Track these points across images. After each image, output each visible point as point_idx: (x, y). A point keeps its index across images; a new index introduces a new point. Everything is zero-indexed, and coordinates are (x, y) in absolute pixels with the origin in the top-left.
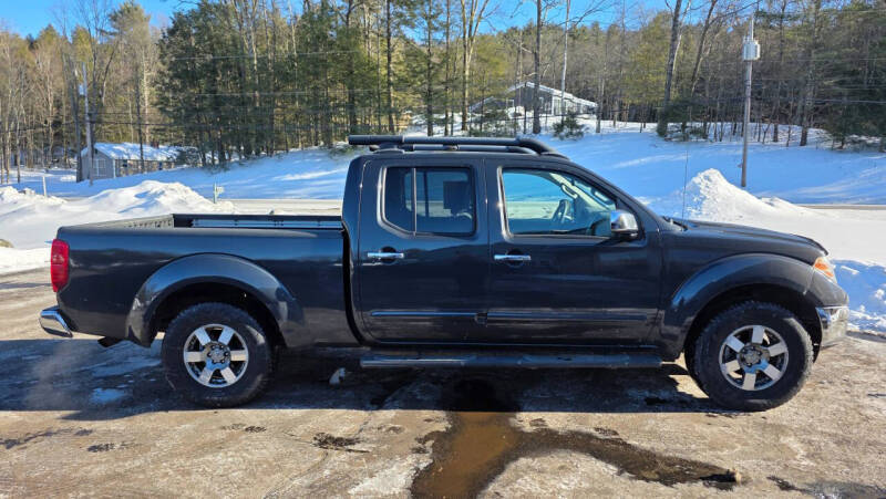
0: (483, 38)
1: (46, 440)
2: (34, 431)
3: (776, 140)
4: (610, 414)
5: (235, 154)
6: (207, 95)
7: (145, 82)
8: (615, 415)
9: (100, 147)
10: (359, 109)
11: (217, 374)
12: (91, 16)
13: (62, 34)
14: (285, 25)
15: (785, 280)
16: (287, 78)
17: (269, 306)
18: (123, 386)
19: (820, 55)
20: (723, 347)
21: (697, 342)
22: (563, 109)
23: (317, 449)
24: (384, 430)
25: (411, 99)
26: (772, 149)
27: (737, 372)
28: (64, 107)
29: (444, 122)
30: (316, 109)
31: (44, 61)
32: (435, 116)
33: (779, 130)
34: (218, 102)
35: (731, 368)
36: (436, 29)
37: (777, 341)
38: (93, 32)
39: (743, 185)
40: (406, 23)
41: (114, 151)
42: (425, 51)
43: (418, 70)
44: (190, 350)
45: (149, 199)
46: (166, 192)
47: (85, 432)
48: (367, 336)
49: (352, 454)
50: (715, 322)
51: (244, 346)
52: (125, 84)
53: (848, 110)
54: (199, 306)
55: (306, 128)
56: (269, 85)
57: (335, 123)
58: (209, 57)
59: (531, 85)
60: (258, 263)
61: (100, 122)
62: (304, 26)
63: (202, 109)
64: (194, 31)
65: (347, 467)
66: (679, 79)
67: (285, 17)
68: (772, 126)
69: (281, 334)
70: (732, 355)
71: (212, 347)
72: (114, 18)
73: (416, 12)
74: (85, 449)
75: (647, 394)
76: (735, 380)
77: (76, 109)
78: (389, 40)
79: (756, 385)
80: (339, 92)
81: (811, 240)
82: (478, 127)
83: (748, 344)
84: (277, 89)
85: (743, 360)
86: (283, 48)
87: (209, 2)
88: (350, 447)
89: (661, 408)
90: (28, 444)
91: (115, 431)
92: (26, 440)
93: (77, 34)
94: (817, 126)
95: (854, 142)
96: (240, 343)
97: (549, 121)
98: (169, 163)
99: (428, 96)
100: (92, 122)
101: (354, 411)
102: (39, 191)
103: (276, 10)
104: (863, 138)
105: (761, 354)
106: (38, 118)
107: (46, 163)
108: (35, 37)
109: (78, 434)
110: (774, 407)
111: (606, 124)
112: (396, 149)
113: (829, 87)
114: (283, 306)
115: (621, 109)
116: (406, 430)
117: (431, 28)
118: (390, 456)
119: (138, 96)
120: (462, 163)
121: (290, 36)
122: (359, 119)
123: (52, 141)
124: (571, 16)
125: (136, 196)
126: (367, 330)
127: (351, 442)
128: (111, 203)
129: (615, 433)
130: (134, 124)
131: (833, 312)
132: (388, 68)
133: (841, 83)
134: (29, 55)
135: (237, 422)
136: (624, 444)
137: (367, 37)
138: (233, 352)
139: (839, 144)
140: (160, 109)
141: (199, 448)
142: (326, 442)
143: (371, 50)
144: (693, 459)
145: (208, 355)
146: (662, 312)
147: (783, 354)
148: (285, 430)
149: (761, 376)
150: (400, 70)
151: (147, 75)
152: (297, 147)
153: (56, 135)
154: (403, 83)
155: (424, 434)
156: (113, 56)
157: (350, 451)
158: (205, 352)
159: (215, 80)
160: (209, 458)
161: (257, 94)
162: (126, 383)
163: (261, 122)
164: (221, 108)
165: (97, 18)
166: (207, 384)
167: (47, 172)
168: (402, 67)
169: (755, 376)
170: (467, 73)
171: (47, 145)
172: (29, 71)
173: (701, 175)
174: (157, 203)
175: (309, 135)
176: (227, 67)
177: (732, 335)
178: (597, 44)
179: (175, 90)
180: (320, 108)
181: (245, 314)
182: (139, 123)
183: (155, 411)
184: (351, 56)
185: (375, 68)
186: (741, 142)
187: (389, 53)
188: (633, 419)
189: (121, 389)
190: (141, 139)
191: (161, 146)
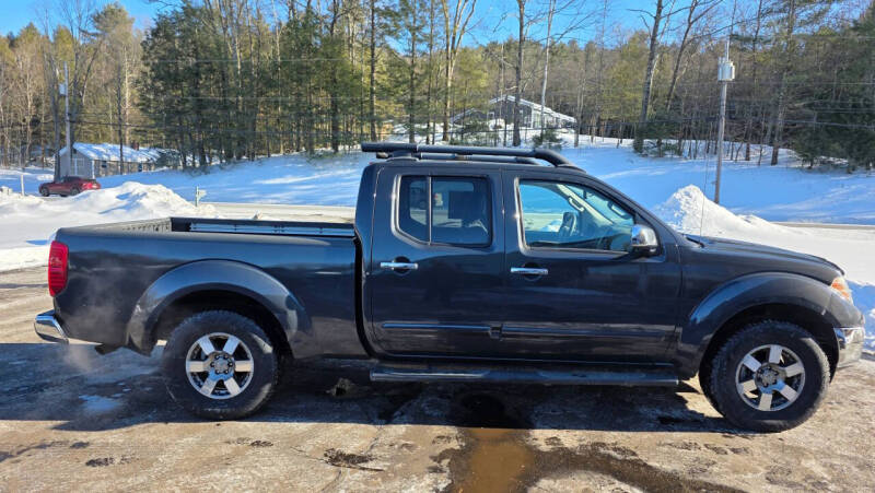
0: (465, 50)
1: (40, 454)
2: (26, 443)
3: (748, 158)
4: (626, 433)
5: (215, 158)
6: (190, 98)
7: (127, 84)
8: (630, 434)
9: (79, 147)
10: (341, 116)
11: (220, 385)
12: (74, 16)
13: (43, 33)
14: (270, 31)
15: (803, 299)
16: (270, 84)
17: (276, 315)
18: (117, 395)
19: (791, 78)
20: (739, 367)
21: (715, 361)
22: (542, 123)
23: (329, 467)
24: (396, 446)
25: (393, 108)
26: (745, 167)
27: (753, 392)
28: (43, 105)
29: (424, 133)
30: (299, 115)
31: (25, 58)
32: (417, 126)
33: (751, 150)
34: (201, 105)
35: (747, 388)
36: (421, 41)
37: (794, 362)
38: (76, 33)
39: (716, 201)
40: (390, 33)
41: (93, 151)
42: (408, 61)
43: (400, 79)
44: (192, 359)
45: (131, 202)
46: (149, 194)
47: (81, 445)
48: (377, 348)
49: (367, 472)
50: (732, 341)
51: (250, 355)
52: (106, 85)
53: (817, 131)
54: (204, 313)
55: (288, 133)
56: (252, 90)
57: (318, 130)
58: (192, 61)
59: (512, 98)
60: (266, 270)
61: (80, 122)
62: (289, 33)
63: (183, 112)
64: (178, 34)
65: (363, 486)
66: (655, 96)
67: (269, 23)
68: (744, 145)
69: (288, 345)
70: (748, 374)
71: (216, 356)
72: (97, 19)
73: (401, 23)
74: (83, 463)
75: (659, 412)
76: (751, 400)
77: (56, 109)
78: (373, 50)
79: (772, 406)
80: (323, 99)
81: (824, 260)
82: (459, 138)
83: (765, 364)
84: (262, 94)
85: (759, 380)
86: (267, 54)
87: (193, 6)
88: (362, 465)
89: (676, 427)
90: (21, 457)
91: (113, 444)
92: (19, 453)
93: (59, 34)
94: (787, 146)
95: (823, 163)
96: (245, 353)
97: (528, 134)
98: (148, 164)
99: (410, 105)
100: (71, 122)
101: (363, 425)
102: (17, 189)
103: (260, 17)
104: (831, 159)
105: (777, 374)
106: (16, 115)
107: (23, 161)
108: (15, 34)
109: (74, 446)
110: (789, 428)
111: (584, 139)
112: (410, 157)
113: (798, 108)
114: (292, 315)
115: (598, 124)
116: (420, 447)
117: (414, 40)
118: (406, 475)
119: (120, 97)
120: (479, 173)
121: (274, 43)
122: (341, 127)
123: (29, 141)
124: (552, 33)
125: (118, 197)
126: (378, 342)
127: (363, 459)
128: (92, 204)
129: (634, 454)
130: (113, 125)
131: (848, 333)
132: (371, 77)
133: (810, 106)
134: (9, 53)
135: (242, 436)
136: (645, 465)
137: (350, 46)
138: (237, 363)
139: (808, 165)
140: (142, 110)
141: (204, 463)
142: (337, 458)
143: (355, 60)
144: (718, 483)
145: (212, 366)
146: (679, 330)
147: (799, 375)
148: (293, 445)
149: (777, 396)
150: (383, 79)
151: (129, 76)
152: (278, 152)
153: (33, 133)
154: (386, 93)
155: (438, 452)
156: (95, 57)
157: (364, 469)
158: (209, 361)
159: (198, 83)
160: (216, 475)
161: (240, 98)
162: (121, 392)
163: (242, 126)
164: (204, 112)
165: (80, 17)
166: (209, 395)
167: (24, 170)
168: (385, 77)
169: (771, 396)
170: (449, 85)
171: (24, 143)
172: (9, 69)
173: (682, 191)
174: (138, 205)
175: (291, 141)
176: (211, 71)
177: (749, 355)
178: (576, 60)
179: (156, 91)
180: (304, 115)
181: (251, 323)
182: (119, 125)
183: (154, 421)
184: (336, 63)
185: (358, 77)
186: (715, 159)
187: (372, 62)
188: (649, 438)
189: (116, 398)
190: (121, 141)
191: (141, 148)
